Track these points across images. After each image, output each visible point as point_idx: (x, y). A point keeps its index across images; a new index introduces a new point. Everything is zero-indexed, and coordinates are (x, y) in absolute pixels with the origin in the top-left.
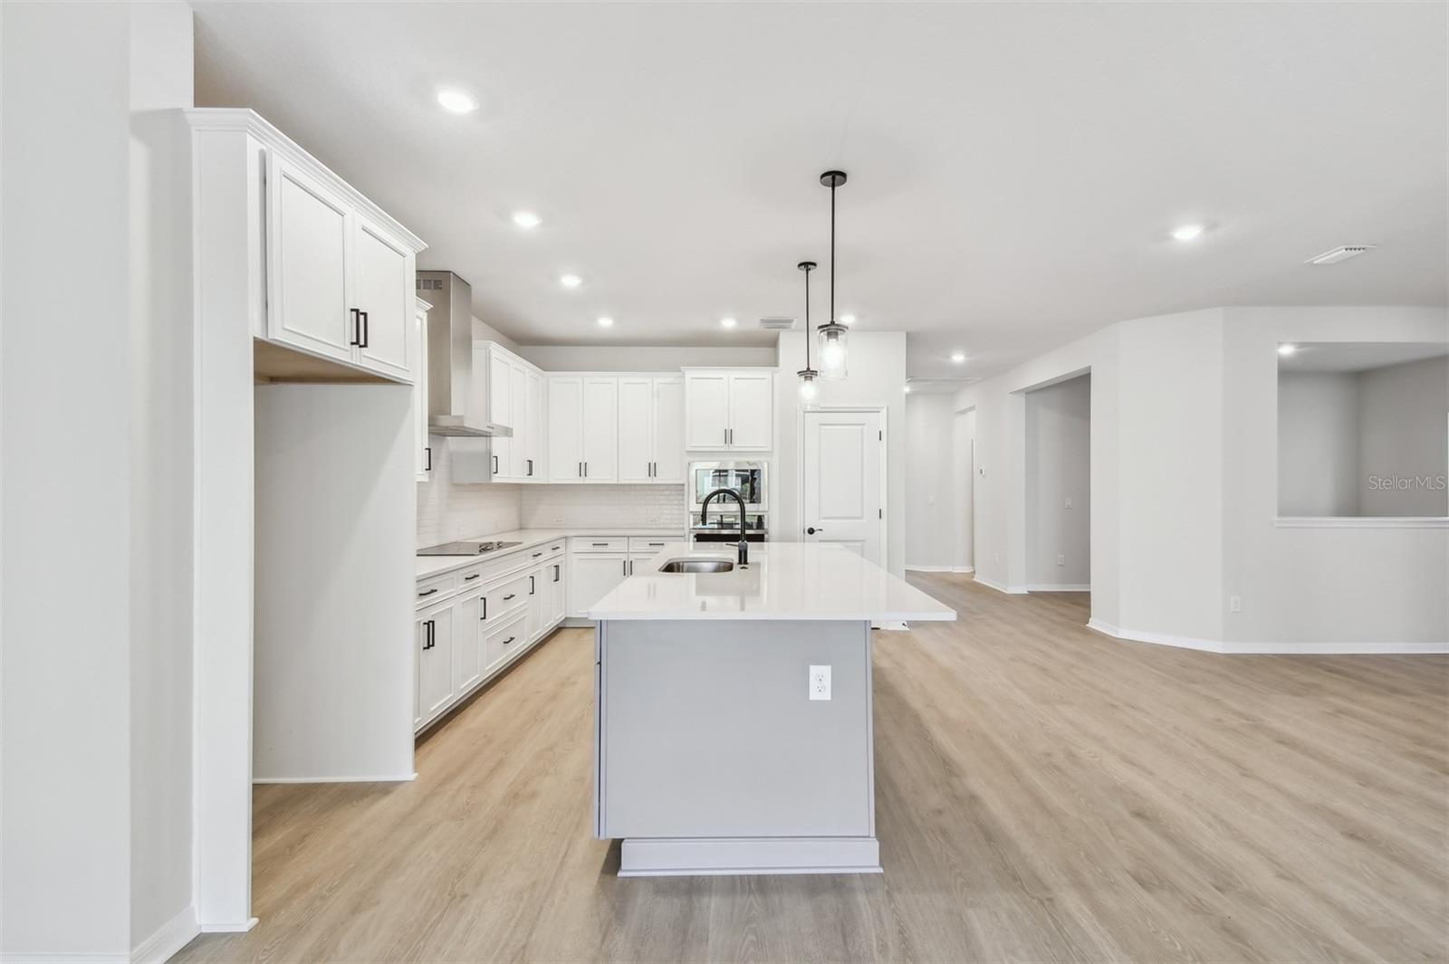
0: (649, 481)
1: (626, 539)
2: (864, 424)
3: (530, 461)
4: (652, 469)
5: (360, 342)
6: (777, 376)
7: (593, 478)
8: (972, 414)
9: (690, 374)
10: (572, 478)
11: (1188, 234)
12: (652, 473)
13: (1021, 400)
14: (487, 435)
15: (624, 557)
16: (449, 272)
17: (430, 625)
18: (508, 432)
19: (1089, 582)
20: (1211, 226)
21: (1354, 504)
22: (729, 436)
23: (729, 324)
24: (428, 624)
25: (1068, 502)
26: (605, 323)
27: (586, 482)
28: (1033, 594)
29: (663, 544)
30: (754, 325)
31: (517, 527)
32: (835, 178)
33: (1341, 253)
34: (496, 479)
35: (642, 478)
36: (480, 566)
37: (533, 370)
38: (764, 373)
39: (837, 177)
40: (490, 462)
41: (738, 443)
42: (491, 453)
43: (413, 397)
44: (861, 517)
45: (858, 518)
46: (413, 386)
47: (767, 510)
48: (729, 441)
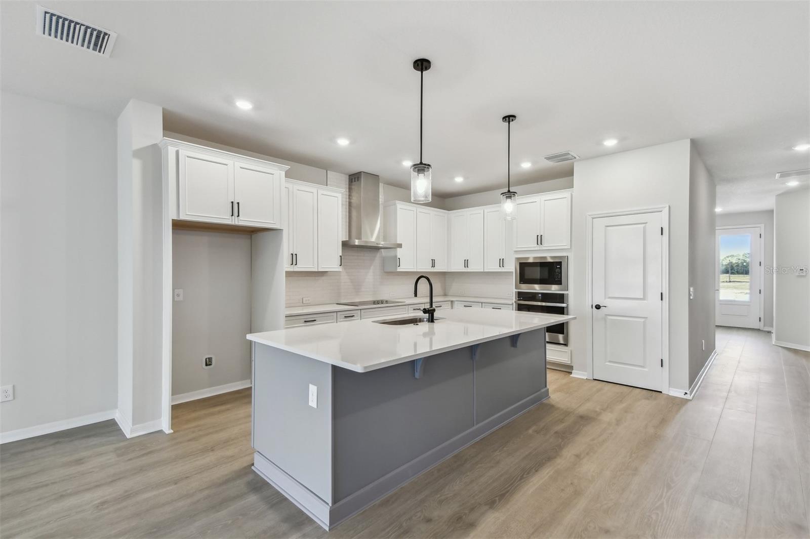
0: (499, 270)
2: (646, 223)
3: (432, 260)
4: (501, 263)
5: (236, 214)
6: (575, 195)
7: (472, 268)
10: (460, 268)
12: (501, 266)
16: (361, 172)
22: (540, 240)
23: (527, 166)
26: (459, 180)
27: (469, 271)
29: (500, 309)
31: (443, 294)
32: (422, 65)
34: (399, 270)
35: (496, 268)
37: (435, 211)
38: (565, 194)
39: (424, 63)
40: (396, 261)
41: (546, 245)
42: (396, 256)
43: (285, 234)
44: (644, 299)
45: (641, 299)
46: (282, 230)
47: (567, 290)
48: (539, 243)
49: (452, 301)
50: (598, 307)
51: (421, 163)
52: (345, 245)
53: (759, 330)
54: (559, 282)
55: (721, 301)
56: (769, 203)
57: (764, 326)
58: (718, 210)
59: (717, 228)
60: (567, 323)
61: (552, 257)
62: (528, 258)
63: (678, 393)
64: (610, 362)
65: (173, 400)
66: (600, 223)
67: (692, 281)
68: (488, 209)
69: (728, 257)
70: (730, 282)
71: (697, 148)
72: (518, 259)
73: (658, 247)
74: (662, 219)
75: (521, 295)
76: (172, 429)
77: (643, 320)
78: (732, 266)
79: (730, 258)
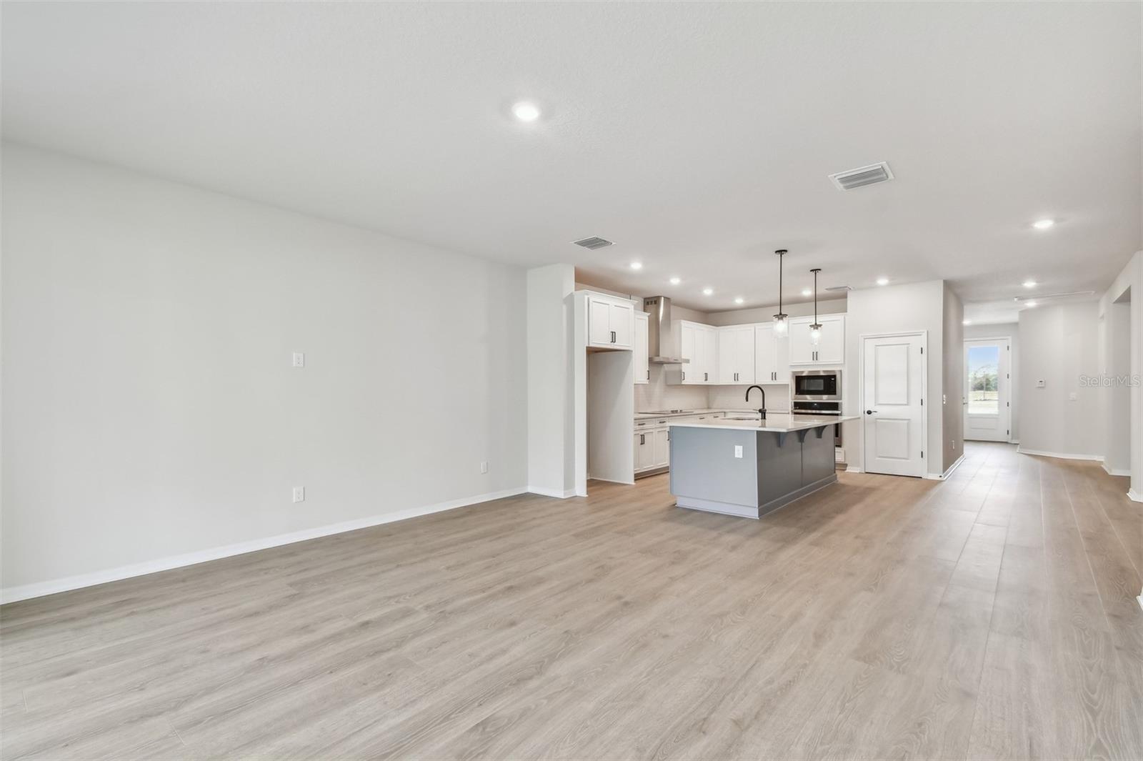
0: (772, 383)
2: (907, 344)
3: (706, 374)
4: (774, 376)
5: (613, 341)
6: (847, 318)
7: (741, 381)
9: (792, 322)
10: (730, 382)
11: (1044, 224)
12: (774, 379)
14: (681, 363)
16: (661, 296)
17: (643, 436)
18: (687, 361)
20: (1057, 220)
23: (807, 293)
24: (642, 435)
26: (739, 301)
27: (737, 384)
30: (823, 291)
31: (706, 407)
34: (683, 383)
35: (770, 381)
36: (667, 418)
38: (838, 317)
40: (680, 375)
41: (822, 360)
42: (681, 371)
43: (633, 354)
44: (907, 405)
45: (905, 405)
46: (632, 351)
47: (841, 399)
48: (815, 358)
49: (725, 412)
50: (869, 412)
51: (781, 314)
52: (651, 360)
53: (1006, 443)
54: (834, 392)
55: (969, 414)
56: (1014, 317)
57: (1012, 439)
58: (966, 322)
59: (965, 340)
60: (841, 423)
61: (824, 371)
62: (803, 372)
63: (934, 477)
64: (880, 457)
65: (587, 477)
66: (870, 344)
67: (945, 391)
68: (759, 326)
69: (982, 367)
70: (985, 400)
71: (949, 286)
72: (794, 373)
73: (920, 362)
74: (922, 341)
75: (797, 405)
76: (587, 494)
77: (906, 422)
78: (987, 380)
79: (985, 369)
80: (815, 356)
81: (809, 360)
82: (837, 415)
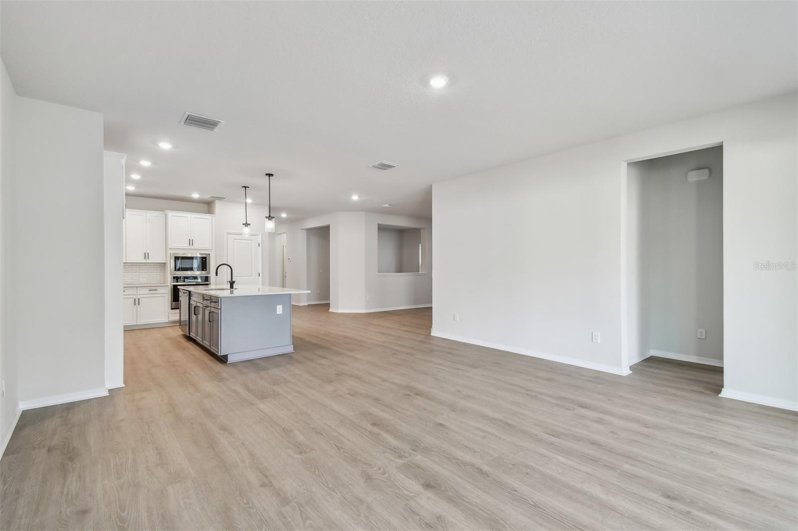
0: (147, 262)
1: (136, 288)
2: (252, 240)
4: (146, 256)
6: (214, 218)
8: (285, 234)
9: (170, 214)
11: (355, 198)
12: (146, 258)
13: (305, 232)
15: (134, 297)
19: (329, 299)
20: (359, 197)
21: (400, 269)
23: (196, 196)
25: (321, 271)
26: (131, 189)
28: (309, 305)
29: (157, 290)
30: (207, 197)
32: (270, 175)
33: (387, 205)
38: (208, 216)
41: (195, 246)
47: (209, 274)
48: (191, 244)
54: (206, 269)
61: (199, 254)
62: (180, 254)
66: (231, 237)
72: (174, 254)
74: (259, 239)
80: (191, 242)
81: (185, 245)
82: (208, 285)
